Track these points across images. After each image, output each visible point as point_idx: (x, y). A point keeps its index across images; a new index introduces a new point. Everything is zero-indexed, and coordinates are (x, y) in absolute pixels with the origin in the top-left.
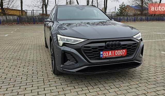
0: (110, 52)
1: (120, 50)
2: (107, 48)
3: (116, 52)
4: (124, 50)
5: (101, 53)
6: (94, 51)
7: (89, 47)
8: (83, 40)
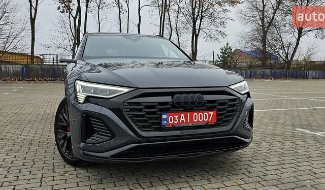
0: (182, 115)
1: (203, 111)
2: (176, 107)
3: (195, 115)
4: (211, 111)
5: (164, 116)
6: (148, 113)
7: (139, 104)
8: (126, 90)
